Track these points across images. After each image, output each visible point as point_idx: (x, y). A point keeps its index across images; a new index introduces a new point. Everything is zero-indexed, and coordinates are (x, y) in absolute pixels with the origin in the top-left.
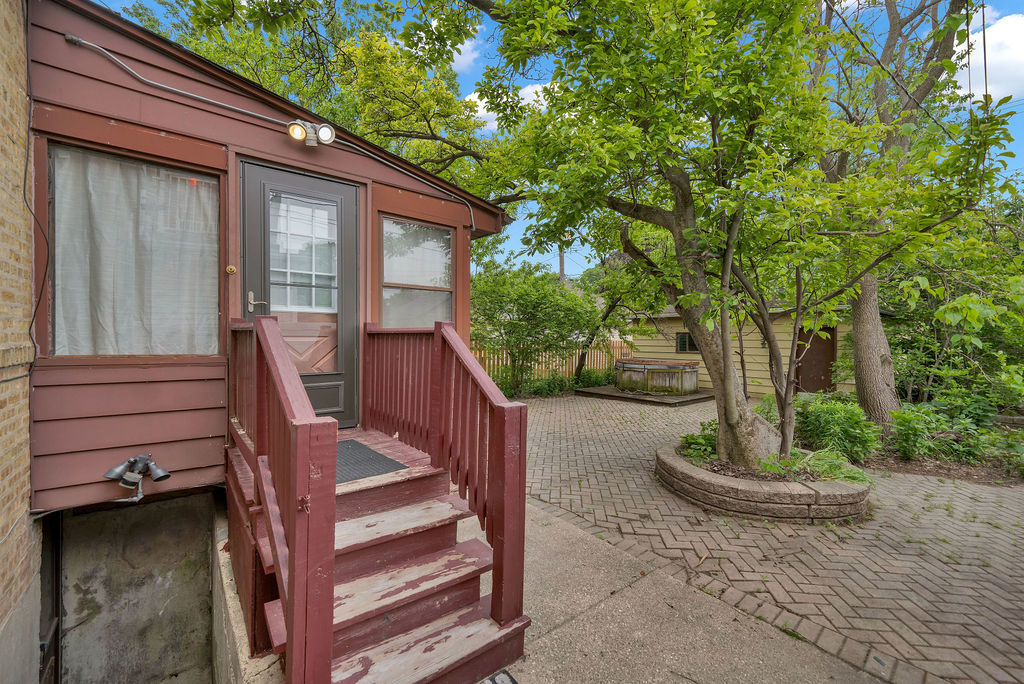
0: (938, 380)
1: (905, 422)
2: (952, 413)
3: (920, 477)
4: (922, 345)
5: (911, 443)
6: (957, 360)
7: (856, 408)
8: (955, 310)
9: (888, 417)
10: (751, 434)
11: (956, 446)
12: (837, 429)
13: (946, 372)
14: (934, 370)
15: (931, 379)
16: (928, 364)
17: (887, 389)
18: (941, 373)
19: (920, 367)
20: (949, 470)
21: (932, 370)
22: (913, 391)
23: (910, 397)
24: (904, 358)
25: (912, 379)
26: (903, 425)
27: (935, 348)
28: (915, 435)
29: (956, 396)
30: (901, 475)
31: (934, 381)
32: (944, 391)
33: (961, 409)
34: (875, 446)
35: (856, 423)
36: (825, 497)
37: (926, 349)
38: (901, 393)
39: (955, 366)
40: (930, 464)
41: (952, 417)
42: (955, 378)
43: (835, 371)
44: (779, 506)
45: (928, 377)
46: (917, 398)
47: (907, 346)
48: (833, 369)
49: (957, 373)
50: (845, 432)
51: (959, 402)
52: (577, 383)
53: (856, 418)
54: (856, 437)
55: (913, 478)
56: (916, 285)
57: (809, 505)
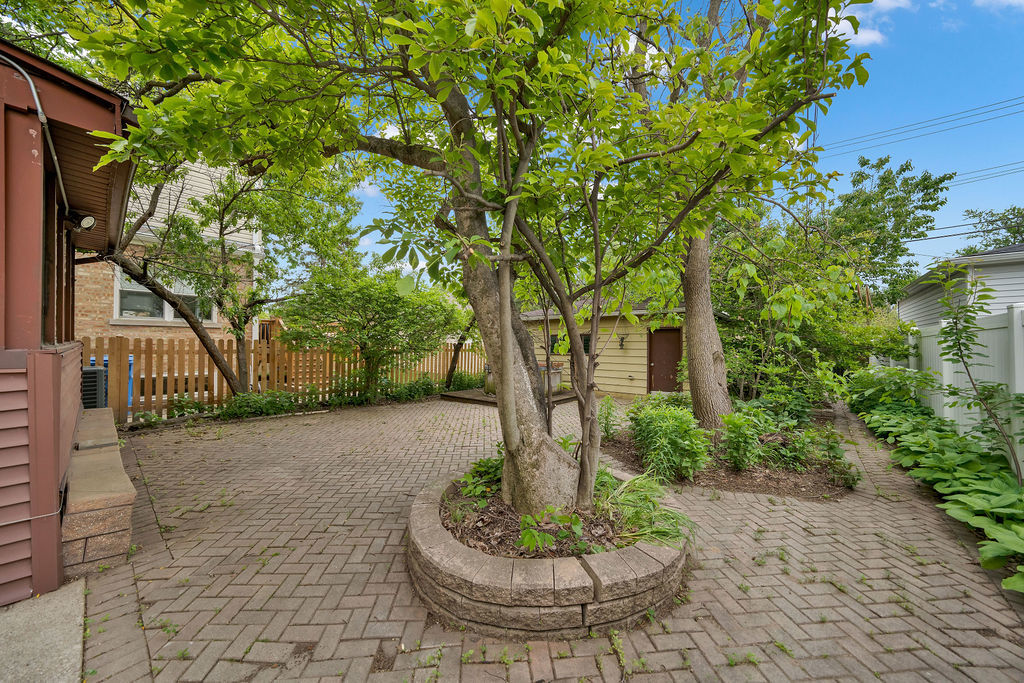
0: (765, 377)
1: (736, 428)
2: (776, 410)
3: (750, 497)
4: (751, 343)
5: (741, 452)
6: (780, 357)
7: (686, 413)
8: (781, 301)
9: (721, 421)
10: (536, 465)
11: (783, 451)
12: (665, 441)
13: (771, 370)
14: (761, 368)
15: (758, 377)
16: (756, 362)
17: (720, 389)
18: (768, 371)
19: (750, 366)
20: (778, 481)
21: (759, 367)
22: (745, 388)
23: (742, 393)
24: (737, 357)
25: (743, 377)
26: (734, 432)
27: (762, 346)
28: (746, 442)
29: (779, 393)
30: (730, 495)
31: (761, 378)
32: (770, 388)
33: (784, 405)
34: (705, 461)
35: (686, 432)
36: (610, 588)
37: (755, 347)
38: (733, 390)
39: (777, 363)
40: (760, 475)
41: (777, 414)
42: (777, 375)
43: (681, 370)
44: (535, 611)
45: (756, 375)
46: (748, 394)
47: (738, 345)
48: (679, 368)
49: (780, 370)
50: (673, 443)
51: (783, 399)
52: (448, 387)
53: (685, 426)
54: (683, 449)
55: (744, 498)
56: (744, 274)
57: (584, 606)
